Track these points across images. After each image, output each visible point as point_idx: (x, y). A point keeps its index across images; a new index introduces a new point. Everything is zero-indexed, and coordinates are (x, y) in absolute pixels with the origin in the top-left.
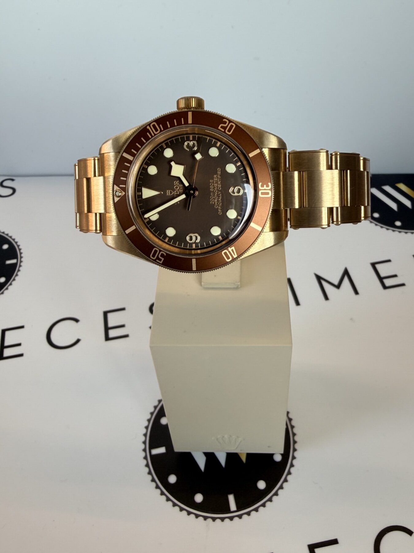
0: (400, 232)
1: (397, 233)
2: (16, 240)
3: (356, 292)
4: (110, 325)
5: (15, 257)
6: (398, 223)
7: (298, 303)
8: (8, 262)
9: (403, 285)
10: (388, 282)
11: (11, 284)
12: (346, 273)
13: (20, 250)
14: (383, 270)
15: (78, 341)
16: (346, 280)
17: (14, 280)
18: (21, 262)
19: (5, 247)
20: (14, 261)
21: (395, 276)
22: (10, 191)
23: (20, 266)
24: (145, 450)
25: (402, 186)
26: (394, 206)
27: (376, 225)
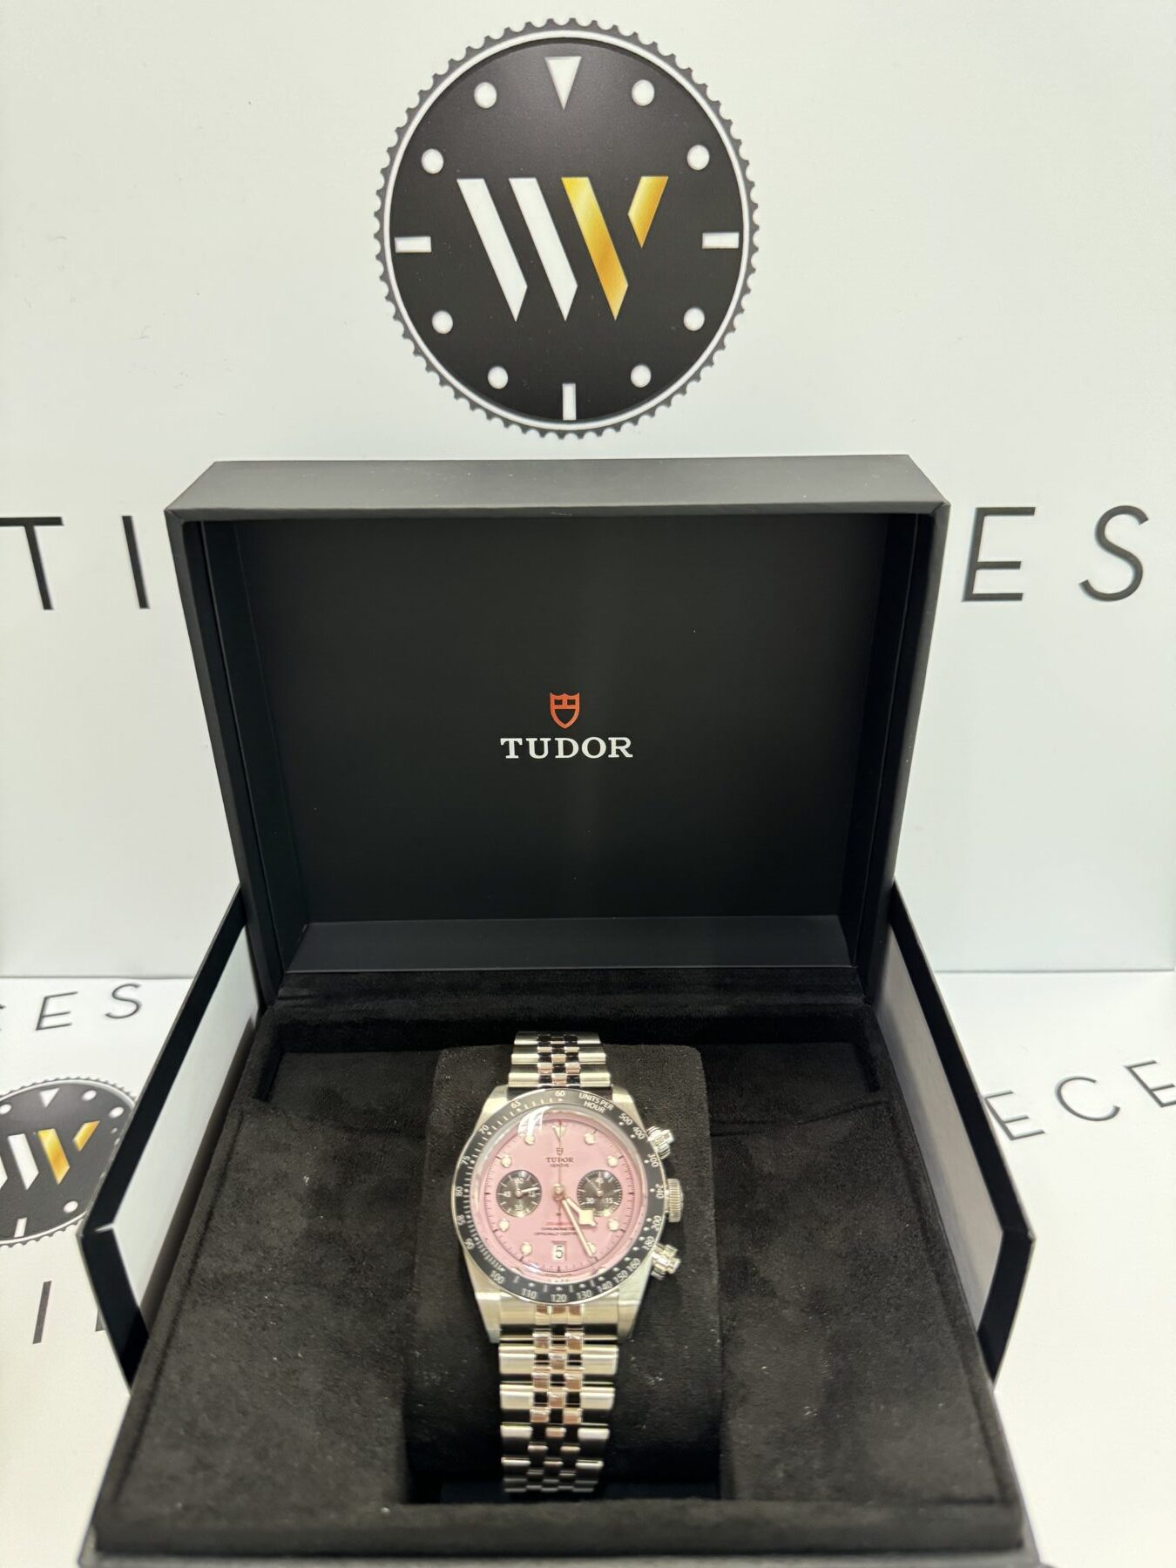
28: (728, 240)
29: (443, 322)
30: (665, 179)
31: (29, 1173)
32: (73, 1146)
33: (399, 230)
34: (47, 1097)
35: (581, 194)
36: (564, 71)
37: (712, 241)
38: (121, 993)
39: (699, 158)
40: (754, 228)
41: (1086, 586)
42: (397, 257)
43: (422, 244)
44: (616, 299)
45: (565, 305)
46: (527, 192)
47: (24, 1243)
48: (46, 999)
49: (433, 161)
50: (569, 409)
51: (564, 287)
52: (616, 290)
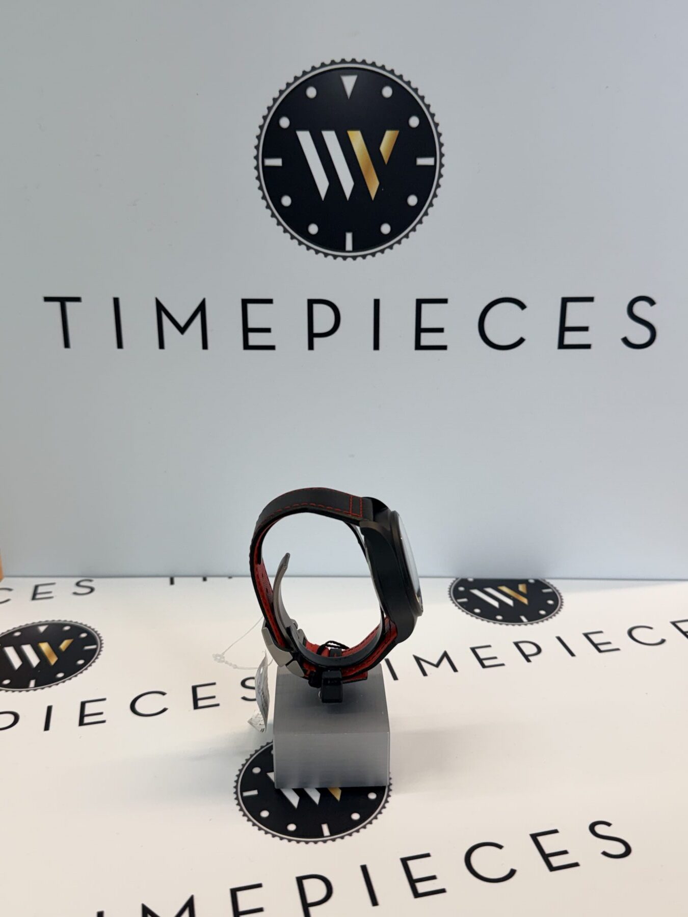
0: (501, 624)
1: (497, 625)
2: (96, 630)
3: (455, 670)
4: (199, 696)
5: (95, 643)
6: (499, 617)
7: (395, 678)
8: (87, 648)
9: (503, 665)
10: (486, 663)
11: (90, 665)
12: (445, 655)
13: (100, 638)
14: (482, 653)
15: (164, 710)
16: (445, 660)
17: (94, 662)
18: (101, 647)
19: (84, 635)
20: (94, 647)
21: (495, 658)
22: (88, 590)
23: (100, 651)
24: (236, 793)
25: (504, 589)
26: (496, 604)
27: (477, 618)
28: (429, 161)
29: (286, 201)
30: (397, 132)
31: (34, 660)
32: (60, 650)
33: (266, 155)
34: (42, 629)
35: (356, 139)
36: (349, 82)
37: (421, 161)
38: (82, 584)
39: (414, 122)
40: (442, 155)
41: (625, 341)
42: (264, 167)
43: (277, 162)
44: (373, 191)
45: (348, 192)
46: (330, 138)
47: (35, 690)
48: (36, 587)
49: (285, 122)
50: (349, 245)
51: (347, 184)
52: (373, 185)
